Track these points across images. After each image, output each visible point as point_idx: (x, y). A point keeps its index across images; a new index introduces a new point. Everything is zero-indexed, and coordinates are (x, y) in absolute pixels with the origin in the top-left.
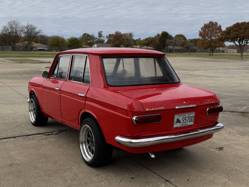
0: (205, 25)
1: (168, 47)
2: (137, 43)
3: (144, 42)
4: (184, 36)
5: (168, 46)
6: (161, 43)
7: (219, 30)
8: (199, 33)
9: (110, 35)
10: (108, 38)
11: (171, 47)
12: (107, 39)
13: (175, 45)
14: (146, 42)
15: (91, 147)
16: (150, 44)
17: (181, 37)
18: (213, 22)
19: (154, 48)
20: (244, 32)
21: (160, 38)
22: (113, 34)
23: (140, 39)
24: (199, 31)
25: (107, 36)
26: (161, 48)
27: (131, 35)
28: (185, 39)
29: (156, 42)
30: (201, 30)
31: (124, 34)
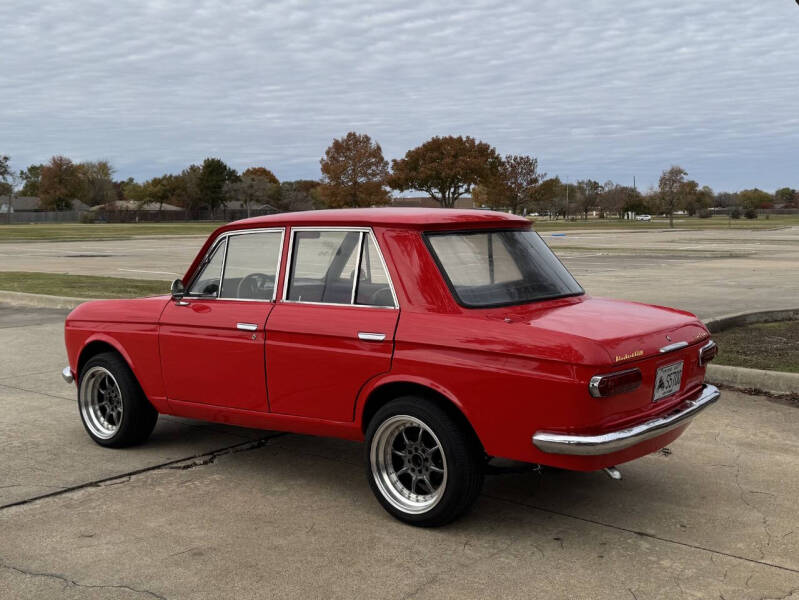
0: (337, 144)
1: (225, 206)
2: (126, 193)
3: (151, 188)
4: (269, 172)
5: (226, 200)
6: (207, 195)
7: (374, 157)
8: (320, 166)
9: (33, 169)
10: (26, 178)
11: (234, 205)
12: (25, 181)
13: (251, 200)
14: (156, 189)
15: (411, 477)
16: (169, 195)
17: (262, 174)
18: (357, 134)
19: (182, 207)
20: (452, 163)
21: (201, 179)
22: (44, 164)
23: (131, 180)
24: (320, 159)
25: (22, 173)
26: (205, 208)
27: (104, 168)
28: (273, 180)
29: (188, 190)
30: (325, 157)
31: (81, 167)
